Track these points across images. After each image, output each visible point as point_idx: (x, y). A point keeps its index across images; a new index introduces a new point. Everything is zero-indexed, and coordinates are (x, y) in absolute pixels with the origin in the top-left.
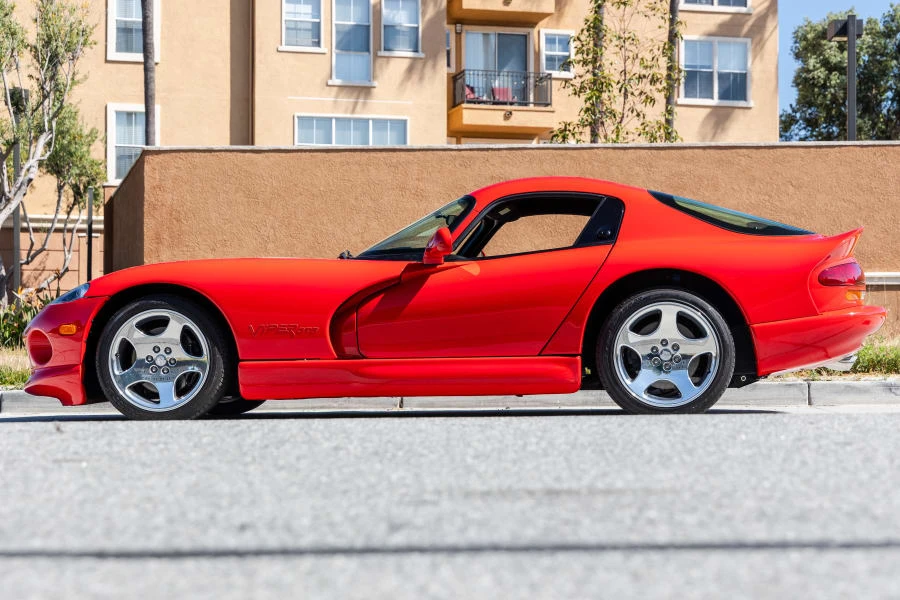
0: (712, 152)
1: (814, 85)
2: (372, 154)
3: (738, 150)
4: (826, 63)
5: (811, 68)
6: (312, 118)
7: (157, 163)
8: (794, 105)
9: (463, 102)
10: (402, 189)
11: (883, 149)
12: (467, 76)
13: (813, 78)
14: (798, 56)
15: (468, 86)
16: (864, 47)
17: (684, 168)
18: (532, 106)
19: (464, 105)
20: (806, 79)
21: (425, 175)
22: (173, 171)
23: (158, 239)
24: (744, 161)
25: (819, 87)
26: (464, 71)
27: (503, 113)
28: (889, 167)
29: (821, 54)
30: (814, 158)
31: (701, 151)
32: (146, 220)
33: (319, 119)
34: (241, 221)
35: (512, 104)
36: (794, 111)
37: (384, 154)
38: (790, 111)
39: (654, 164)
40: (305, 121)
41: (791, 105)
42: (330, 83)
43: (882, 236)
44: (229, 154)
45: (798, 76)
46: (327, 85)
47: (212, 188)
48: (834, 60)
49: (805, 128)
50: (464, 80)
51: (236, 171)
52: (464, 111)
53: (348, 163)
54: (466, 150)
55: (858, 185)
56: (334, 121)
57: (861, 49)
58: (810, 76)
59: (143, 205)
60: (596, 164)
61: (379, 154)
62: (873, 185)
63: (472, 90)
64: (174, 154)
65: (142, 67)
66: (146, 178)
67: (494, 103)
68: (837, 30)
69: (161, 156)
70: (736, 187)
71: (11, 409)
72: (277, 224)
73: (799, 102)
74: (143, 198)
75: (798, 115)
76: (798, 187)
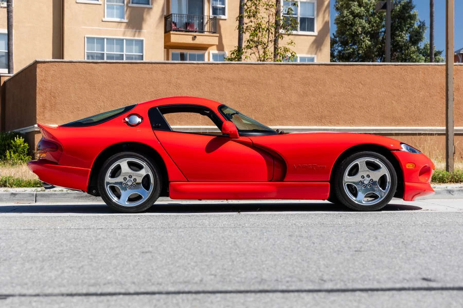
0: (323, 66)
1: (346, 24)
2: (154, 65)
3: (335, 66)
4: (352, 13)
5: (345, 15)
6: (94, 38)
7: (43, 68)
8: (335, 34)
9: (171, 30)
10: (169, 83)
11: (406, 67)
12: (173, 17)
13: (346, 21)
14: (337, 9)
15: (173, 22)
16: (372, 5)
17: (309, 75)
18: (206, 33)
19: (172, 32)
20: (342, 22)
21: (180, 76)
22: (52, 72)
23: (44, 106)
24: (338, 72)
25: (349, 26)
26: (171, 14)
27: (192, 36)
28: (408, 75)
29: (350, 9)
30: (372, 71)
31: (317, 66)
32: (37, 97)
33: (98, 39)
34: (87, 98)
35: (196, 32)
36: (335, 37)
37: (160, 65)
38: (333, 37)
39: (294, 72)
40: (90, 40)
41: (333, 34)
42: (104, 20)
43: (404, 109)
44: (80, 64)
45: (337, 19)
46: (102, 21)
47: (72, 80)
48: (356, 12)
49: (341, 46)
50: (172, 19)
51: (84, 72)
52: (172, 35)
53: (141, 69)
54: (201, 64)
55: (393, 84)
56: (105, 40)
57: (370, 6)
58: (344, 19)
59: (36, 89)
60: (266, 72)
61: (157, 65)
62: (400, 84)
63: (175, 25)
64: (52, 63)
65: (6, 9)
66: (37, 75)
67: (186, 32)
68: (381, 7)
69: (45, 64)
70: (334, 85)
71: (41, 201)
72: (105, 100)
73: (337, 32)
74: (36, 85)
75: (337, 39)
76: (364, 85)
